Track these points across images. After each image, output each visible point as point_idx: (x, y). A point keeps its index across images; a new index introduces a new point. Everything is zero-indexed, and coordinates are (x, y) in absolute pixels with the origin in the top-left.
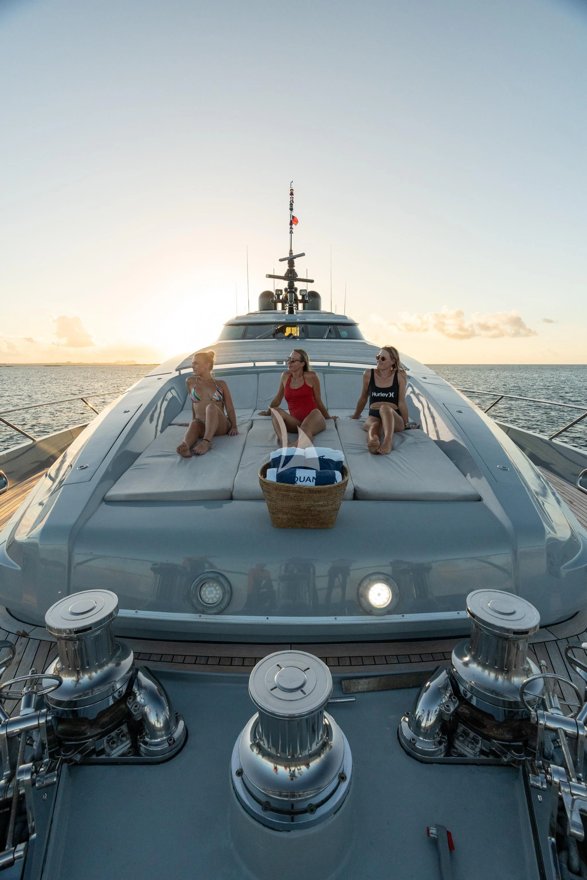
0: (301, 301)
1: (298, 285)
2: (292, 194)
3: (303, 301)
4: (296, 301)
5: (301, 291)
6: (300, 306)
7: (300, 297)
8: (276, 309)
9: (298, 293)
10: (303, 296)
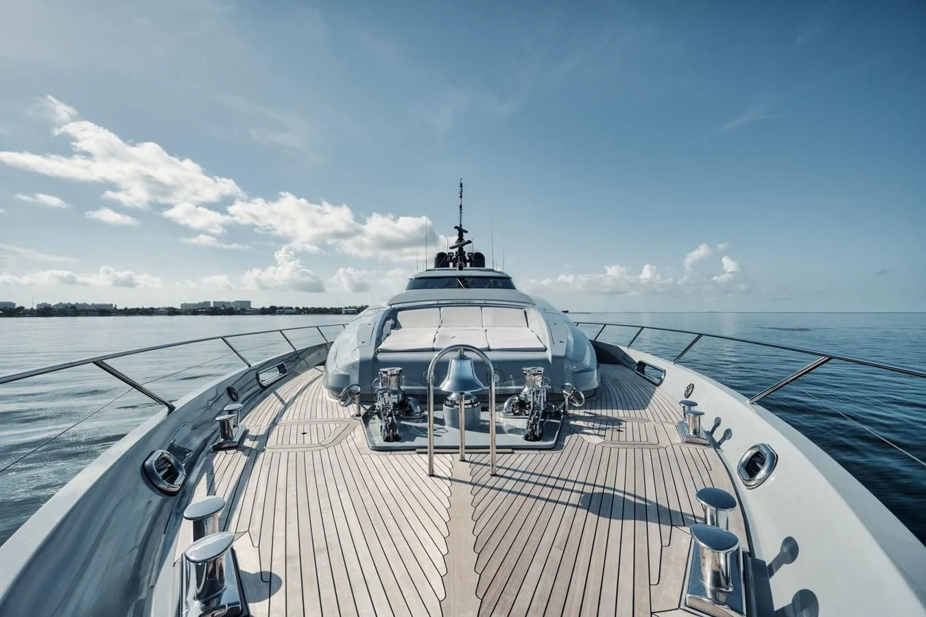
0: (468, 261)
1: (466, 249)
2: (461, 186)
3: (470, 261)
4: (465, 261)
5: (468, 253)
6: (468, 264)
7: (468, 258)
8: (448, 266)
9: (466, 255)
10: (470, 257)
